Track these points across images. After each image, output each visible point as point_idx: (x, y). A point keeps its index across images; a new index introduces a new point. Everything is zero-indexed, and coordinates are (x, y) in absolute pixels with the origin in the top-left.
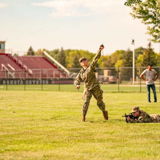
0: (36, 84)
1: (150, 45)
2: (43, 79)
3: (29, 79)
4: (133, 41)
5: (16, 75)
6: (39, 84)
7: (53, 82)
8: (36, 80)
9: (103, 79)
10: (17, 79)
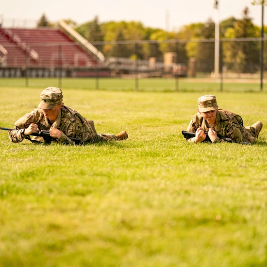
0: (43, 76)
1: (246, 12)
2: (56, 69)
3: (31, 69)
4: (217, 3)
5: (8, 61)
6: (50, 76)
7: (74, 74)
8: (44, 69)
9: (163, 69)
10: (9, 69)
